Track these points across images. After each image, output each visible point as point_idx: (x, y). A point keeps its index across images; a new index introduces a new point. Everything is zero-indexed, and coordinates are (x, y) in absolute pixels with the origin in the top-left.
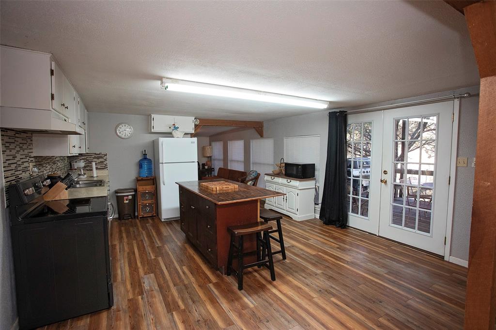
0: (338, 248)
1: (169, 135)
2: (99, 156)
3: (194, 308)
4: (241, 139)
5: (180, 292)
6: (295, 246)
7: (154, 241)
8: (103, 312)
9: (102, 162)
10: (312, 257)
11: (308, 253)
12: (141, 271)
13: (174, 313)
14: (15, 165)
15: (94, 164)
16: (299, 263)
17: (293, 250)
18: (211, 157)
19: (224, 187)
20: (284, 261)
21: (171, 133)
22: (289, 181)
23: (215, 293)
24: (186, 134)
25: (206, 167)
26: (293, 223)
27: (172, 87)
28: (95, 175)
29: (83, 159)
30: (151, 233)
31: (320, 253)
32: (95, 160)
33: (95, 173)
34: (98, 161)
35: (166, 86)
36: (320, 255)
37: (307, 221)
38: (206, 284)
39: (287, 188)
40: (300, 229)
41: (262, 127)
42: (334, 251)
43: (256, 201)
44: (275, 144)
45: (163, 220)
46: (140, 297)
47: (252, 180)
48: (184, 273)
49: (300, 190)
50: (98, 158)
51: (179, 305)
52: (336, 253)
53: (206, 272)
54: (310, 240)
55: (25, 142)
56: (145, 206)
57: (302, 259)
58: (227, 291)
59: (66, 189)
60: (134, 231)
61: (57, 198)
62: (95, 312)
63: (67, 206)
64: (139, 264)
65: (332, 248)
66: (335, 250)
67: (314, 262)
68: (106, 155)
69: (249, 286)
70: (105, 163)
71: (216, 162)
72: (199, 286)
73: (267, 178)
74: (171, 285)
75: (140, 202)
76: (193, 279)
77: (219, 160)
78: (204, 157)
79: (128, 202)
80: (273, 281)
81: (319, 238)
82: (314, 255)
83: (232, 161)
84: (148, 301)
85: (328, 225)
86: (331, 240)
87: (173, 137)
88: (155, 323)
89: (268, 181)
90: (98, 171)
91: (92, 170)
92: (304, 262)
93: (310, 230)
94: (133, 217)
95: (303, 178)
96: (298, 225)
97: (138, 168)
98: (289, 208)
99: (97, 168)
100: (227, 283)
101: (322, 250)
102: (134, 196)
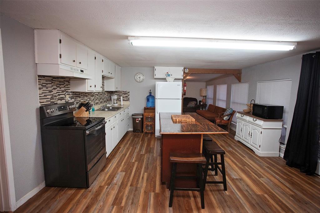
0: (292, 196)
1: (164, 80)
2: (125, 93)
3: (129, 209)
4: (225, 84)
5: (130, 192)
6: (243, 180)
7: (142, 150)
8: (82, 189)
9: (127, 97)
10: (255, 197)
11: (252, 191)
12: (121, 168)
13: (115, 206)
14: (52, 96)
15: (122, 97)
16: (237, 198)
17: (239, 184)
18: (206, 96)
19: (183, 119)
20: (224, 192)
21: (165, 79)
22: (255, 120)
23: (150, 202)
24: (175, 79)
25: (202, 103)
26: (253, 157)
27: (136, 43)
28: (122, 104)
29: (116, 94)
30: (144, 144)
31: (266, 195)
32: (123, 95)
33: (122, 103)
34: (125, 96)
35: (131, 42)
36: (265, 197)
37: (269, 158)
38: (150, 192)
39: (253, 125)
40: (258, 164)
41: (240, 74)
42: (285, 198)
43: (200, 135)
44: (250, 87)
45: (156, 137)
46: (107, 186)
47: (227, 115)
48: (143, 178)
49: (264, 129)
50: (125, 94)
51: (122, 202)
52: (286, 201)
53: (157, 182)
54: (263, 177)
55: (63, 83)
56: (147, 126)
57: (242, 195)
58: (160, 203)
59: (86, 111)
60: (136, 141)
61: (81, 116)
62: (80, 188)
63: (86, 121)
64: (123, 163)
65: (284, 194)
66: (286, 196)
67: (254, 202)
68: (129, 92)
69: (179, 206)
70: (128, 97)
71: (209, 100)
72: (145, 192)
73: (238, 115)
74: (129, 184)
75: (145, 123)
76: (144, 185)
77: (211, 99)
78: (201, 96)
79: (138, 122)
80: (202, 208)
81: (273, 179)
82: (258, 196)
83: (219, 100)
84: (108, 192)
85: (291, 167)
86: (288, 185)
87: (167, 81)
88: (100, 210)
89: (239, 118)
90: (124, 102)
91: (120, 101)
92: (243, 199)
93: (268, 167)
94: (141, 131)
95: (268, 119)
96: (257, 160)
97: (146, 101)
98: (253, 143)
99: (123, 100)
100: (164, 196)
101: (270, 192)
102: (142, 119)
